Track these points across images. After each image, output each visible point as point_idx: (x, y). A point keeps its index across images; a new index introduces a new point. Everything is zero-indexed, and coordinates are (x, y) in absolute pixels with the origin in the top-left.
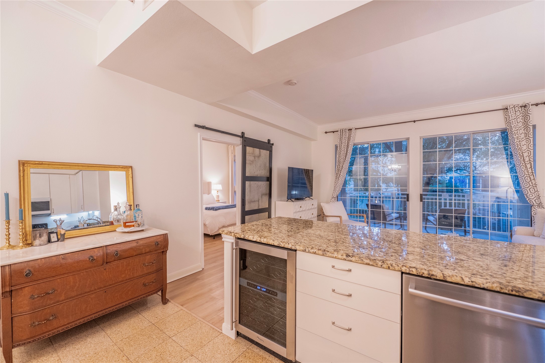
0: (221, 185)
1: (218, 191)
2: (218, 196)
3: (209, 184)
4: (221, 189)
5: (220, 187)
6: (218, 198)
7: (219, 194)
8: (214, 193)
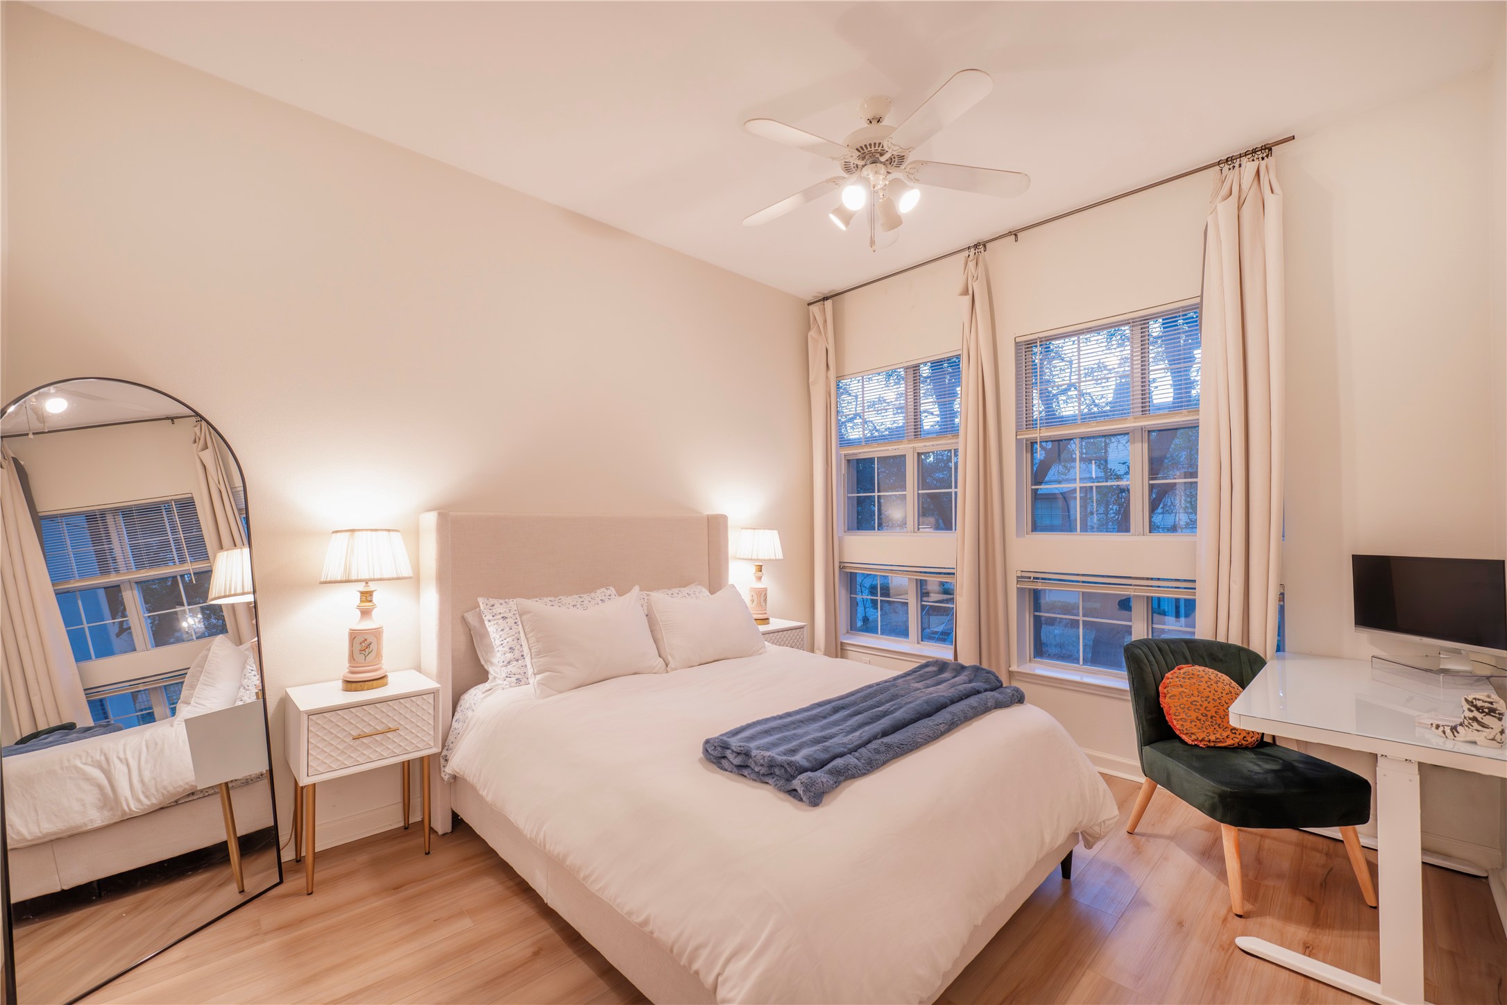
0: (775, 533)
1: (760, 568)
2: (762, 595)
3: (715, 527)
4: (780, 555)
5: (769, 545)
6: (759, 604)
7: (766, 583)
8: (740, 576)
